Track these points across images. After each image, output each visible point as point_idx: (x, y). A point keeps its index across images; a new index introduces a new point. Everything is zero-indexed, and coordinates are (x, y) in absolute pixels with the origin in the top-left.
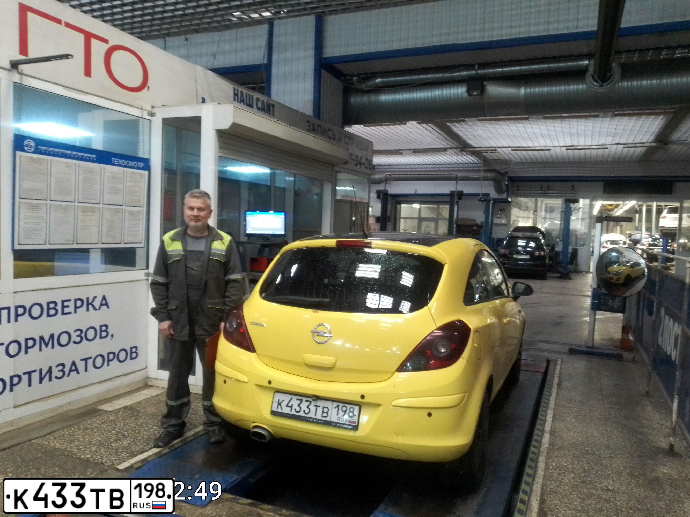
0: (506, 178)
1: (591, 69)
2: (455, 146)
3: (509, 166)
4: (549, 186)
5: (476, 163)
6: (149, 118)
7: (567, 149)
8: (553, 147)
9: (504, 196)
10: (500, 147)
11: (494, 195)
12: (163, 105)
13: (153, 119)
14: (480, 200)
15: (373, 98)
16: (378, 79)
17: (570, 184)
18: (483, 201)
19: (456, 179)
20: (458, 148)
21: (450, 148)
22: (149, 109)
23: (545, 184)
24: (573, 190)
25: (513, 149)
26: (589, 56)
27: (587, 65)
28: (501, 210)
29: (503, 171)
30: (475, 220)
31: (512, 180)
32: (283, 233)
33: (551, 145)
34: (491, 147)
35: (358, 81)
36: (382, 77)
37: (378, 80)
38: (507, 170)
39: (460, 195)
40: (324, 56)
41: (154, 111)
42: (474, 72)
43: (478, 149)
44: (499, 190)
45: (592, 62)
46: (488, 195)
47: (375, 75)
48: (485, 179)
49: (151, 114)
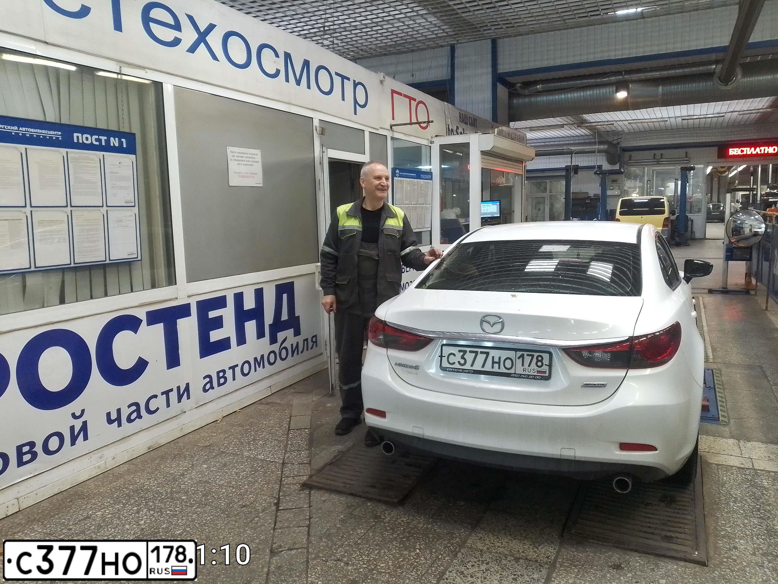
0: (619, 149)
1: (718, 71)
2: (572, 122)
3: (622, 136)
4: (662, 154)
5: (587, 135)
6: (430, 145)
7: (683, 120)
8: (669, 118)
9: (617, 167)
10: (616, 121)
11: (606, 167)
12: (436, 136)
13: (432, 145)
14: (595, 173)
16: (539, 85)
17: (684, 150)
18: (598, 174)
19: (571, 153)
20: (575, 124)
21: (566, 124)
22: (430, 139)
23: (658, 153)
24: (686, 157)
25: (629, 122)
26: (717, 62)
27: (715, 69)
28: (614, 181)
29: (615, 142)
30: (587, 193)
31: (625, 150)
32: (499, 215)
33: (668, 116)
34: (608, 122)
35: (521, 87)
36: (542, 84)
37: (539, 87)
38: (619, 141)
39: (576, 169)
40: (499, 72)
41: (433, 140)
42: (621, 77)
43: (595, 124)
44: (611, 161)
45: (720, 66)
46: (600, 167)
47: (536, 83)
48: (600, 151)
49: (432, 142)
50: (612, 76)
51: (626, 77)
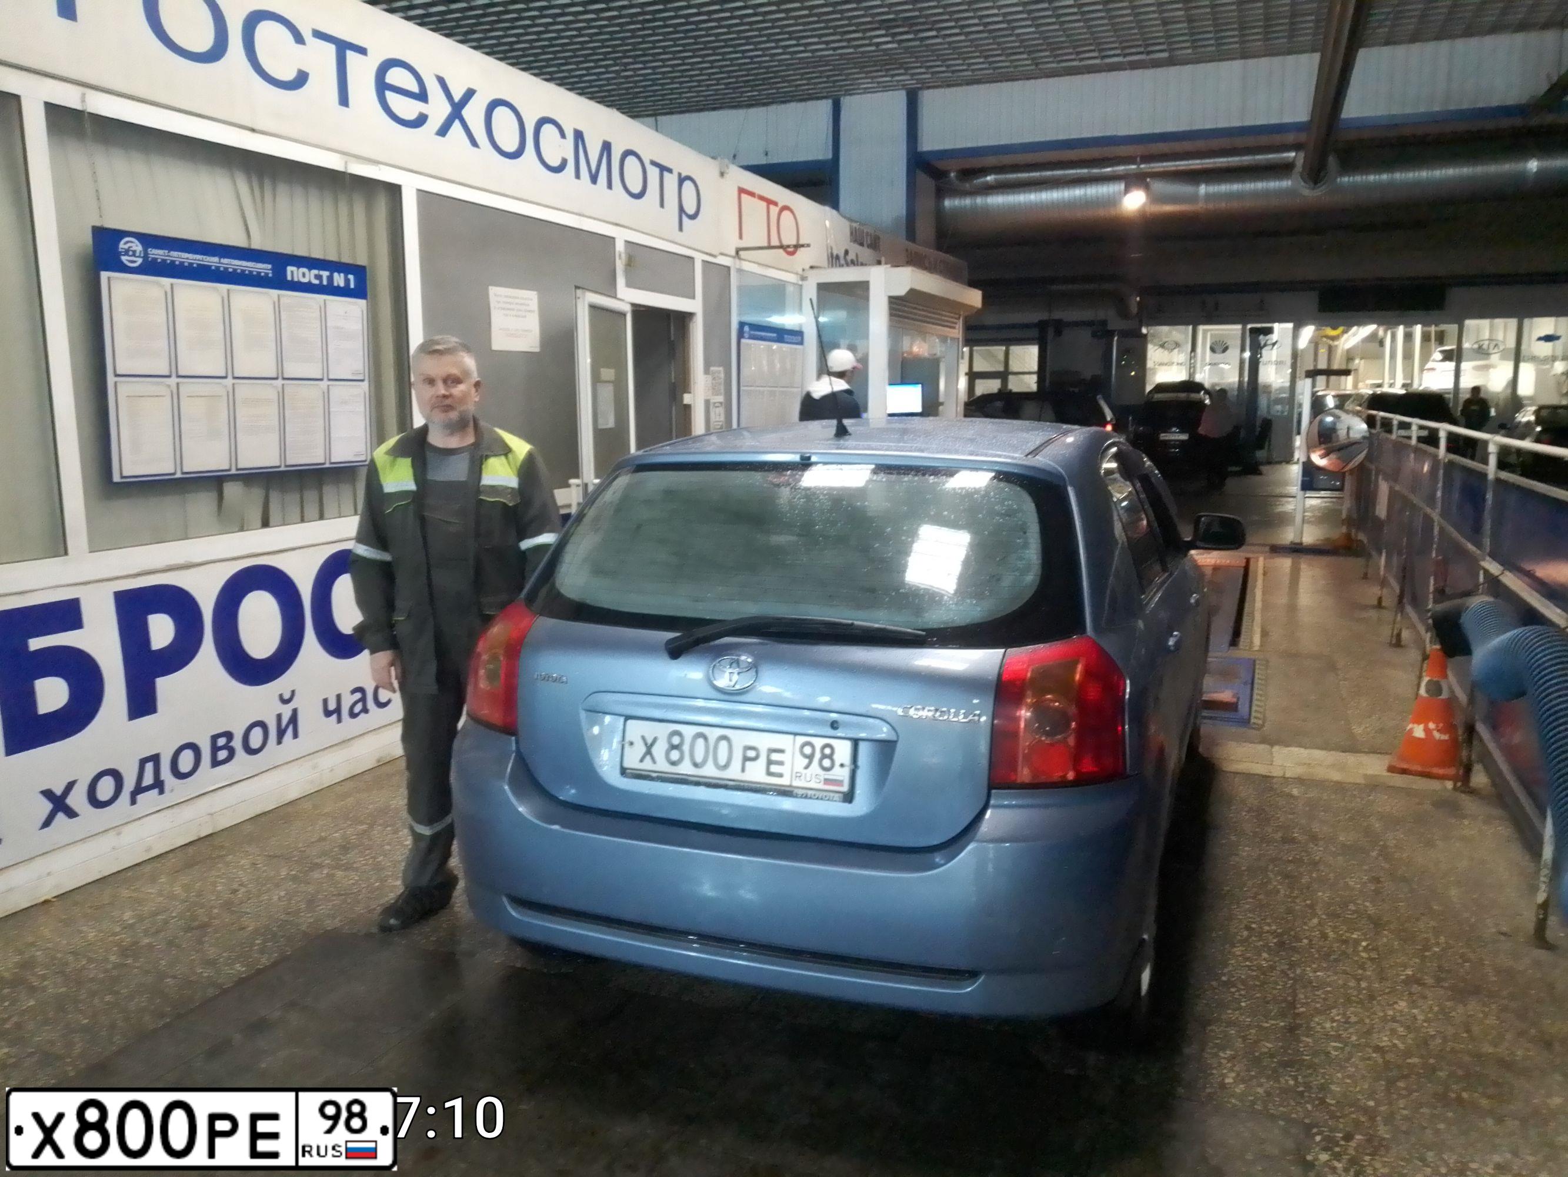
0: (1138, 290)
1: (1300, 163)
4: (1217, 303)
6: (800, 283)
9: (1134, 325)
12: (812, 267)
13: (804, 283)
14: (1094, 335)
15: (979, 200)
16: (990, 175)
17: (1256, 296)
19: (1049, 297)
22: (800, 272)
23: (1210, 298)
24: (1261, 311)
26: (1297, 147)
27: (1295, 157)
28: (1128, 351)
30: (1079, 373)
32: (920, 410)
35: (957, 178)
36: (996, 173)
37: (989, 178)
39: (1059, 326)
40: (919, 149)
41: (806, 274)
42: (1134, 167)
45: (1302, 155)
46: (1104, 323)
47: (984, 171)
49: (803, 278)
50: (1118, 164)
51: (1142, 166)
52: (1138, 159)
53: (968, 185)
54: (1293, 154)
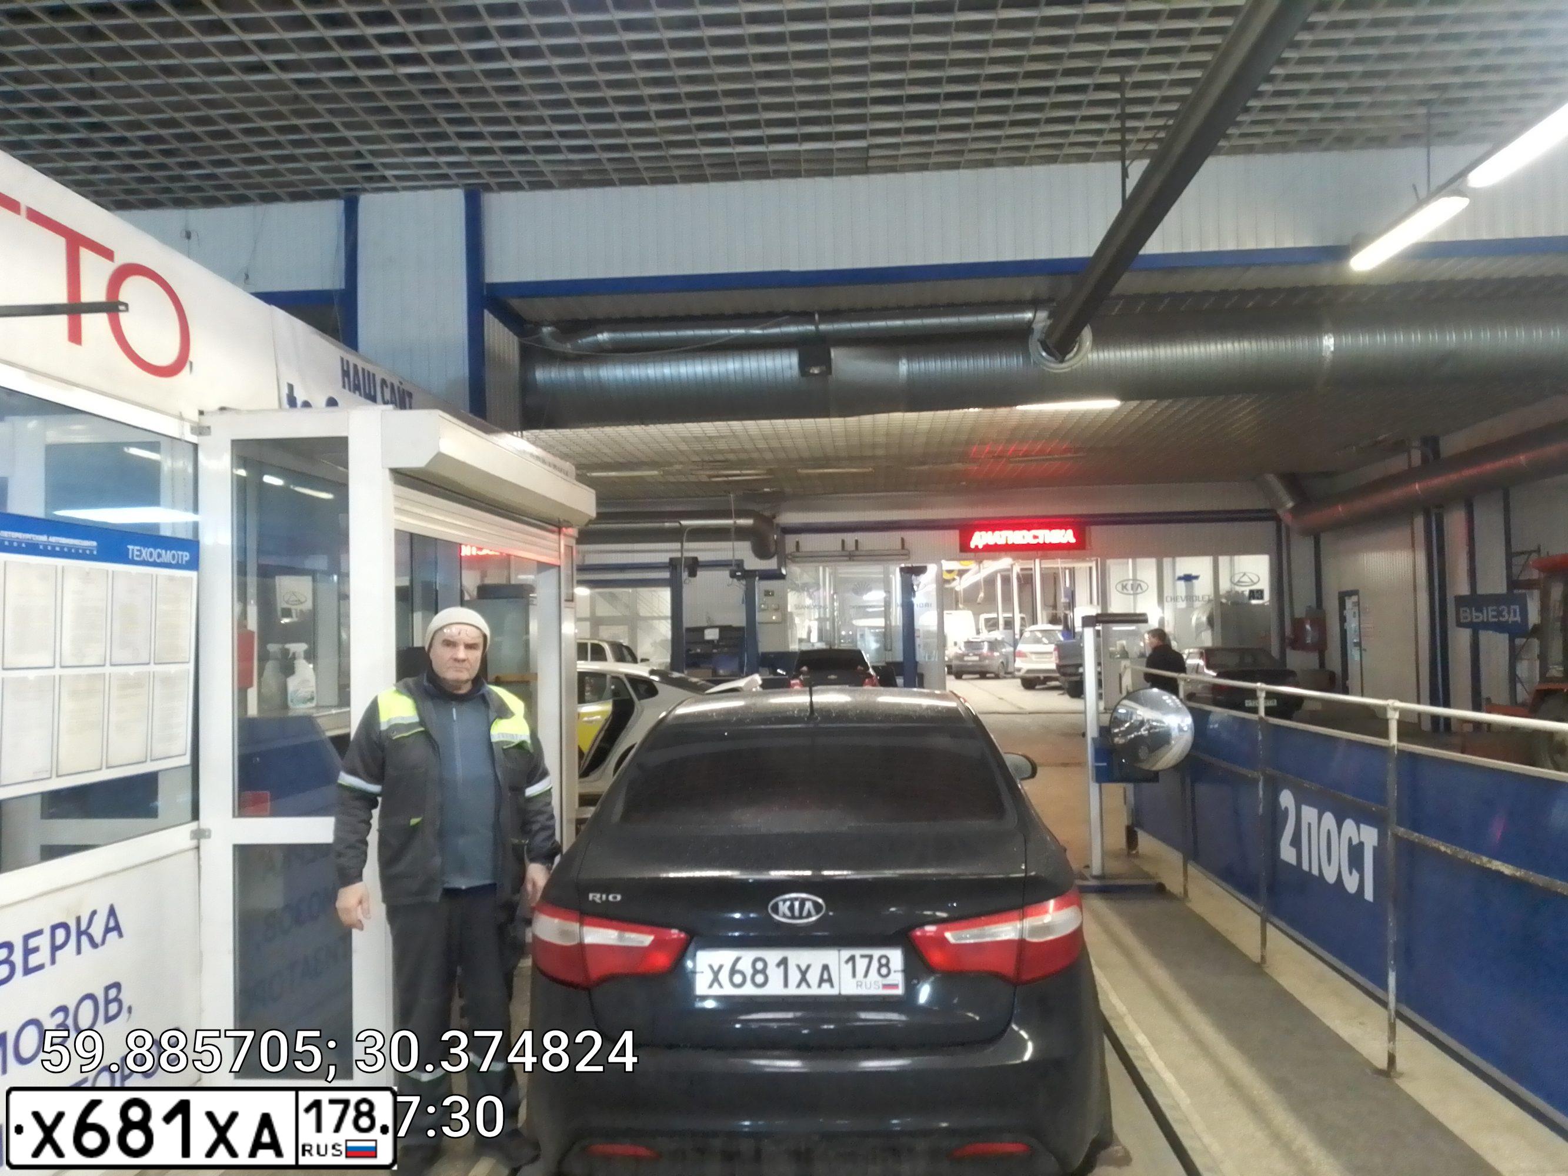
0: (775, 528)
1: (1039, 328)
4: (857, 541)
6: (194, 439)
12: (223, 410)
13: (202, 440)
14: (732, 576)
15: (588, 373)
16: (602, 332)
17: (896, 534)
18: (739, 578)
22: (195, 416)
23: (850, 538)
24: (904, 547)
26: (1035, 304)
27: (1030, 323)
28: (770, 593)
29: (767, 513)
31: (786, 530)
35: (554, 335)
36: (611, 329)
37: (603, 337)
39: (694, 566)
40: (488, 279)
41: (206, 421)
42: (810, 327)
44: (762, 552)
45: (1042, 315)
47: (594, 325)
48: (739, 531)
49: (201, 430)
50: (788, 323)
51: (823, 327)
52: (817, 316)
53: (569, 346)
54: (1029, 315)
